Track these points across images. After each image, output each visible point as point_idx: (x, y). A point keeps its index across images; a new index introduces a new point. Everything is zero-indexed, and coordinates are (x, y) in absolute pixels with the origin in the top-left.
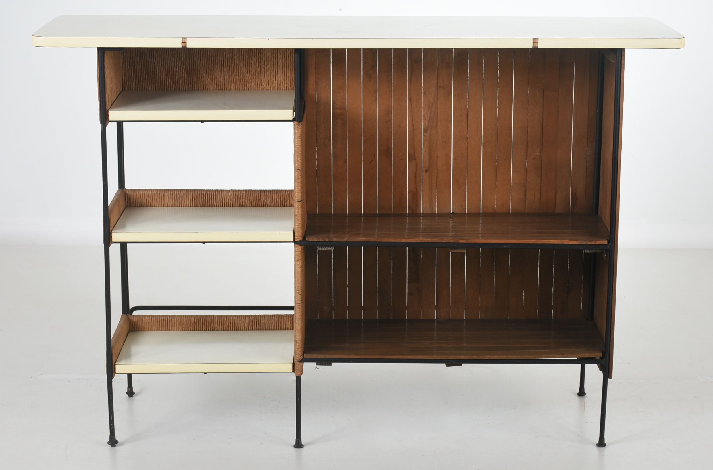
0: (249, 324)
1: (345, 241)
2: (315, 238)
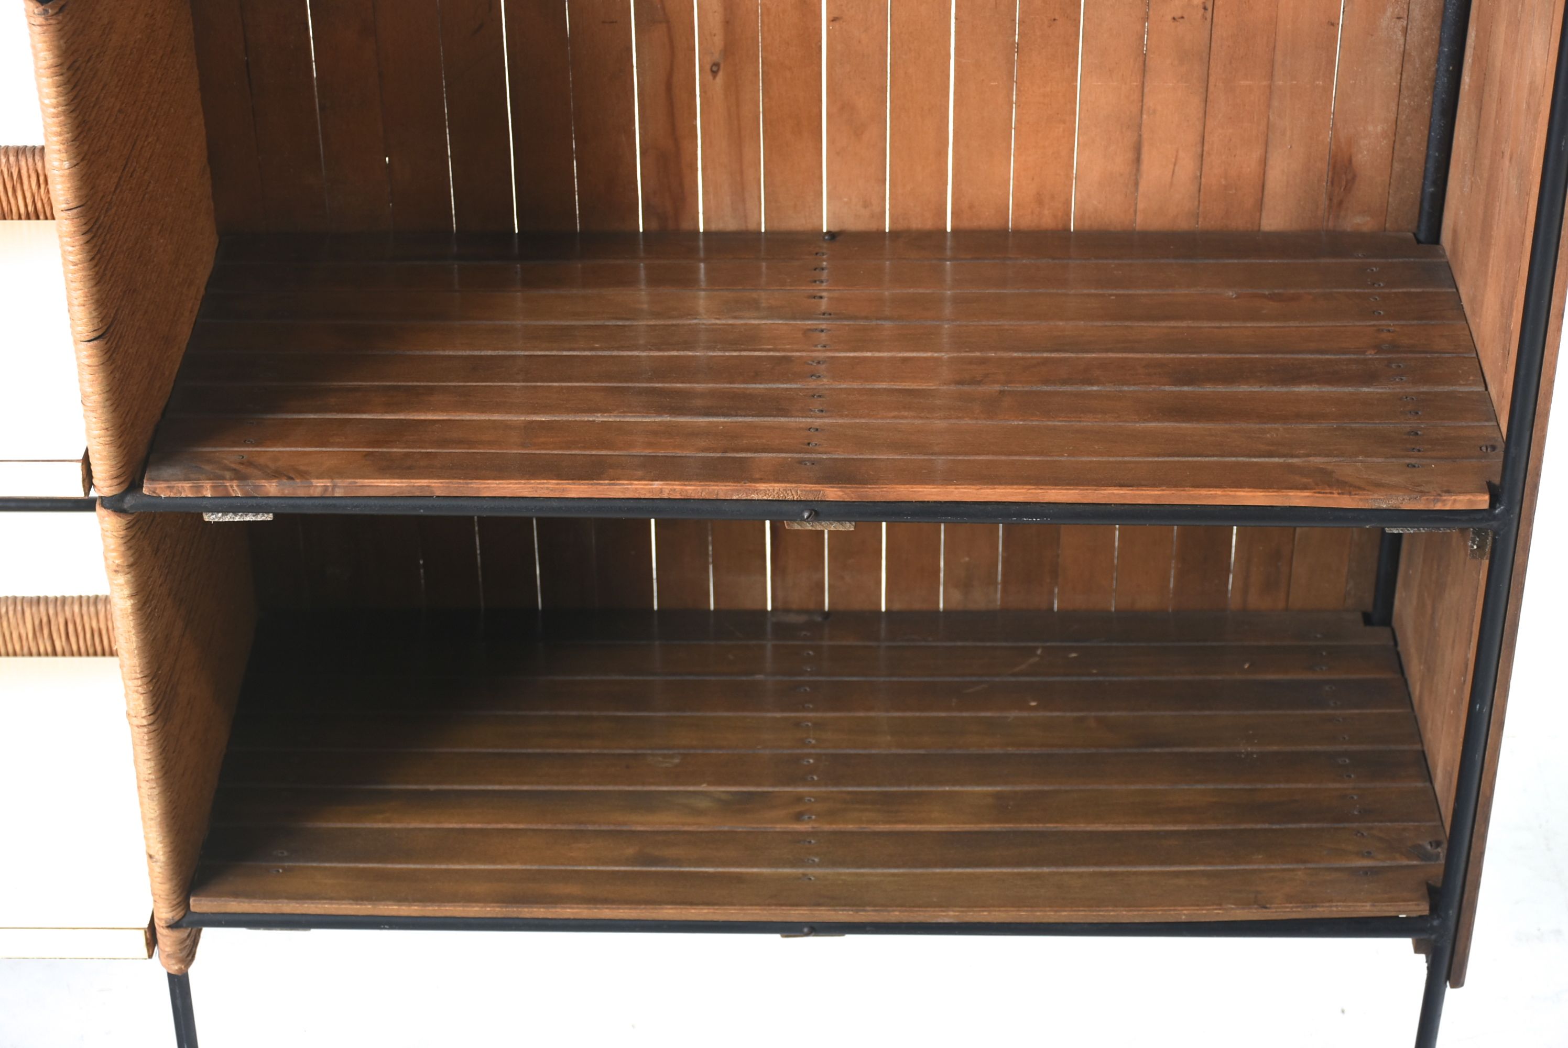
0: (38, 634)
1: (316, 495)
2: (180, 485)
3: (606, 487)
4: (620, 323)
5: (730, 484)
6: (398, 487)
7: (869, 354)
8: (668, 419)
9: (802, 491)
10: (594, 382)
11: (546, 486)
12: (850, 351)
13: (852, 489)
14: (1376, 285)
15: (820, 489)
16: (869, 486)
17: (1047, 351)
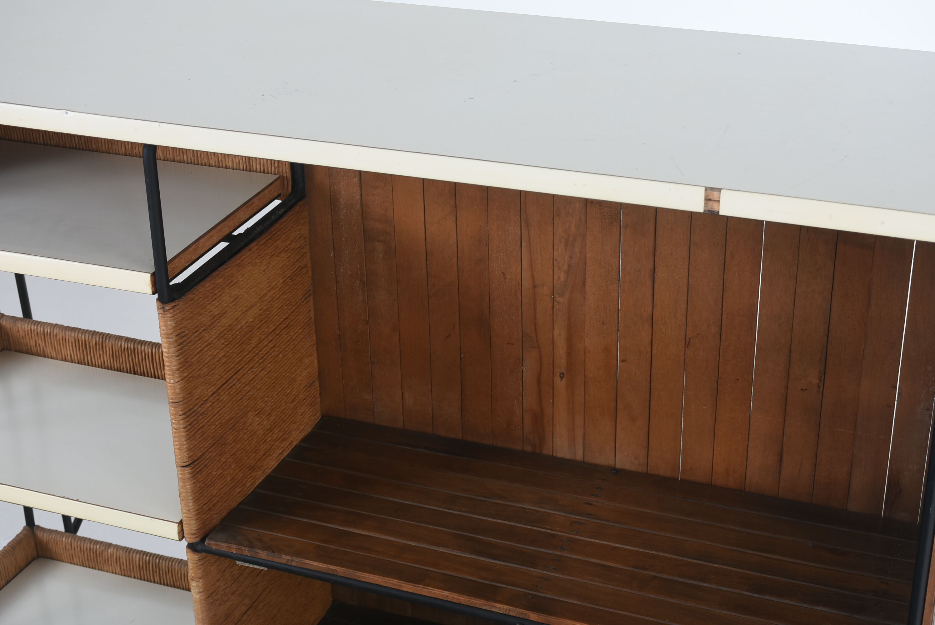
1: (283, 563)
2: (221, 544)
3: (421, 589)
4: (483, 499)
5: (482, 601)
6: (321, 567)
7: (598, 541)
8: (475, 557)
9: (517, 612)
10: (450, 529)
11: (392, 582)
12: (588, 537)
13: (543, 617)
14: (895, 555)
15: (527, 613)
16: (552, 617)
17: (691, 558)
